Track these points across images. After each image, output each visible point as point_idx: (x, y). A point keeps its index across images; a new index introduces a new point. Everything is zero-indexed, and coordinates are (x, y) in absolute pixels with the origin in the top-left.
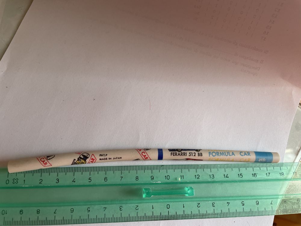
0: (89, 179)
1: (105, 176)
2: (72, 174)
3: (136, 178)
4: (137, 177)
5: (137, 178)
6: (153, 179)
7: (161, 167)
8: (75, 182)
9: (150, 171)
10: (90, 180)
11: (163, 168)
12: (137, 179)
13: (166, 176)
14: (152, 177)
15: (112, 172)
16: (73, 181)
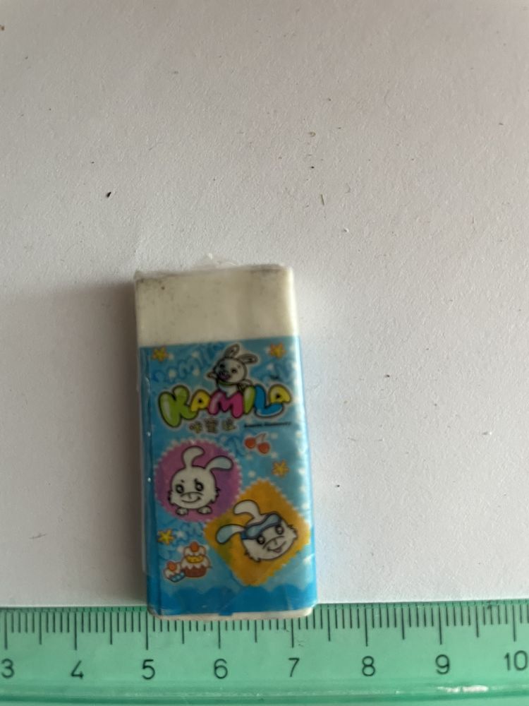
0: (145, 667)
1: (218, 654)
2: (65, 639)
3: (366, 666)
4: (368, 662)
5: (368, 665)
6: (444, 670)
7: (488, 613)
8: (81, 676)
9: (432, 632)
10: (148, 673)
11: (495, 620)
12: (369, 671)
13: (507, 656)
14: (443, 662)
15: (247, 635)
16: (73, 675)
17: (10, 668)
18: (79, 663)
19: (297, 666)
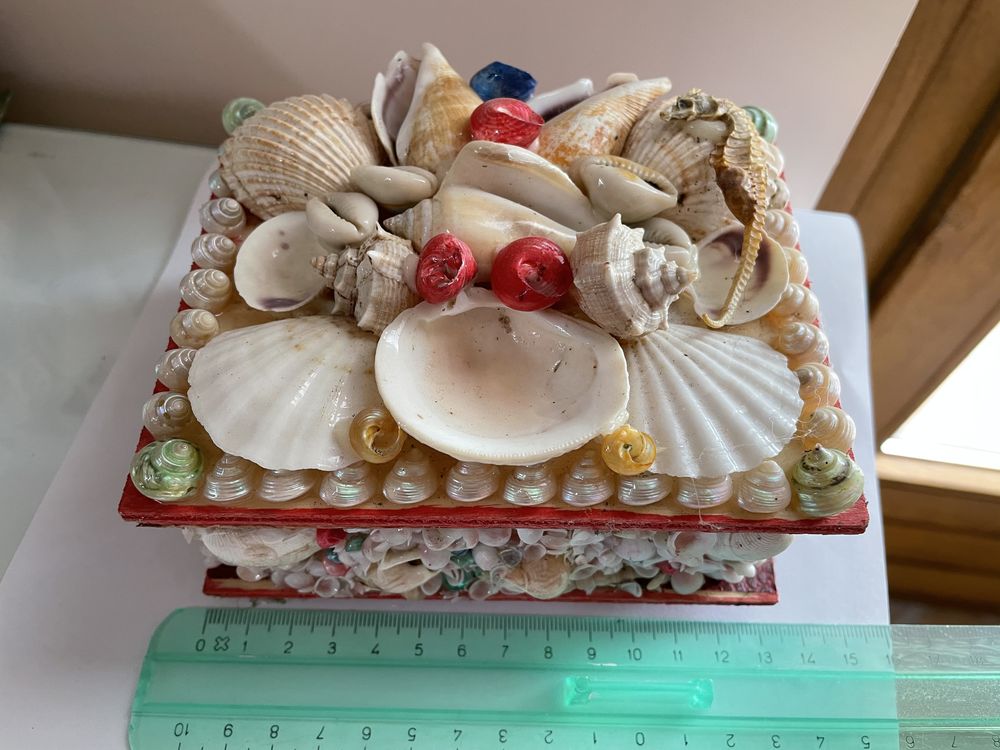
0: (417, 648)
1: (461, 642)
4: (548, 650)
6: (593, 657)
8: (378, 652)
10: (419, 651)
12: (549, 655)
13: (630, 651)
14: (592, 652)
16: (373, 652)
17: (334, 648)
18: (377, 645)
19: (508, 652)
